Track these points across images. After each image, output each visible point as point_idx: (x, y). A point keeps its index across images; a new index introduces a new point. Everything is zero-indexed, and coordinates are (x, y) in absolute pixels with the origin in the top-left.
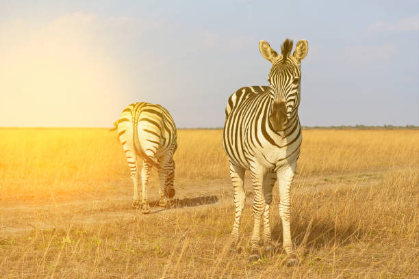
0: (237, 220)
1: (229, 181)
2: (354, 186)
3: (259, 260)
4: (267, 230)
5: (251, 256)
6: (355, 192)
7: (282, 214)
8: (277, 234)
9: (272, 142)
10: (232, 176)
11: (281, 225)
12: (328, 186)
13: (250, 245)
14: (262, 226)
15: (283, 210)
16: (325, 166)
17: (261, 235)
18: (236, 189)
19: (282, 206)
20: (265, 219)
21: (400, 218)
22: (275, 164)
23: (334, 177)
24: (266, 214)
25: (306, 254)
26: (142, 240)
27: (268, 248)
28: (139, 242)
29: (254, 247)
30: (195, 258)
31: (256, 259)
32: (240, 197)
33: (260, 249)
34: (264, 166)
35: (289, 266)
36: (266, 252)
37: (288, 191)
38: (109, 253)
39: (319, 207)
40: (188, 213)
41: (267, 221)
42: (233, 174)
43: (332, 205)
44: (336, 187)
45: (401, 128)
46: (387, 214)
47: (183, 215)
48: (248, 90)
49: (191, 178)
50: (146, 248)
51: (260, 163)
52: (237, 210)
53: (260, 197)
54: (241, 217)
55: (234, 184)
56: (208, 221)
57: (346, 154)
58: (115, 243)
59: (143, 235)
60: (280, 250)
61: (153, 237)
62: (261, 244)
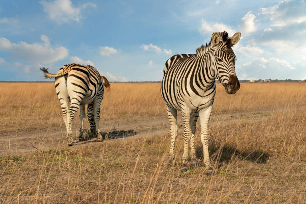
0: (173, 144)
1: (167, 118)
2: (251, 121)
3: (188, 171)
4: (193, 151)
5: (183, 169)
6: (252, 125)
7: (203, 141)
8: (199, 153)
9: (197, 94)
10: (169, 115)
11: (202, 148)
12: (234, 121)
13: (182, 161)
14: (190, 148)
15: (204, 138)
16: (231, 107)
17: (189, 155)
18: (171, 123)
19: (203, 135)
20: (192, 144)
21: (282, 142)
22: (198, 108)
23: (238, 115)
24: (192, 140)
25: (219, 167)
26: (110, 157)
27: (194, 163)
28: (108, 159)
29: (184, 162)
30: (145, 170)
31: (186, 170)
32: (174, 129)
33: (189, 164)
34: (191, 109)
35: (208, 175)
36: (193, 166)
37: (207, 125)
38: (88, 167)
39: (228, 135)
40: (140, 139)
41: (193, 145)
42: (170, 114)
43: (236, 134)
44: (239, 122)
45: (282, 81)
46: (274, 140)
47: (137, 140)
48: (179, 57)
49: (141, 116)
50: (112, 163)
51: (188, 107)
52: (172, 137)
53: (188, 129)
54: (176, 142)
55: (171, 120)
56: (153, 145)
57: (246, 99)
58: (91, 160)
59: (110, 154)
60: (202, 164)
61: (117, 156)
62: (189, 160)
